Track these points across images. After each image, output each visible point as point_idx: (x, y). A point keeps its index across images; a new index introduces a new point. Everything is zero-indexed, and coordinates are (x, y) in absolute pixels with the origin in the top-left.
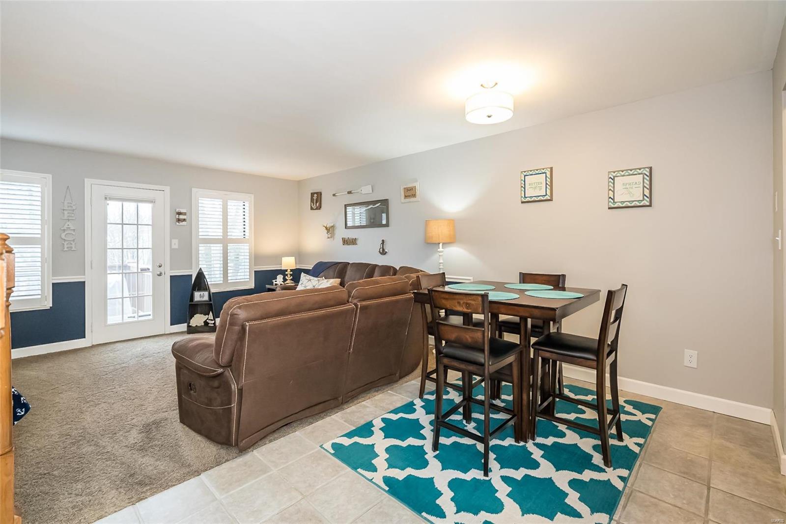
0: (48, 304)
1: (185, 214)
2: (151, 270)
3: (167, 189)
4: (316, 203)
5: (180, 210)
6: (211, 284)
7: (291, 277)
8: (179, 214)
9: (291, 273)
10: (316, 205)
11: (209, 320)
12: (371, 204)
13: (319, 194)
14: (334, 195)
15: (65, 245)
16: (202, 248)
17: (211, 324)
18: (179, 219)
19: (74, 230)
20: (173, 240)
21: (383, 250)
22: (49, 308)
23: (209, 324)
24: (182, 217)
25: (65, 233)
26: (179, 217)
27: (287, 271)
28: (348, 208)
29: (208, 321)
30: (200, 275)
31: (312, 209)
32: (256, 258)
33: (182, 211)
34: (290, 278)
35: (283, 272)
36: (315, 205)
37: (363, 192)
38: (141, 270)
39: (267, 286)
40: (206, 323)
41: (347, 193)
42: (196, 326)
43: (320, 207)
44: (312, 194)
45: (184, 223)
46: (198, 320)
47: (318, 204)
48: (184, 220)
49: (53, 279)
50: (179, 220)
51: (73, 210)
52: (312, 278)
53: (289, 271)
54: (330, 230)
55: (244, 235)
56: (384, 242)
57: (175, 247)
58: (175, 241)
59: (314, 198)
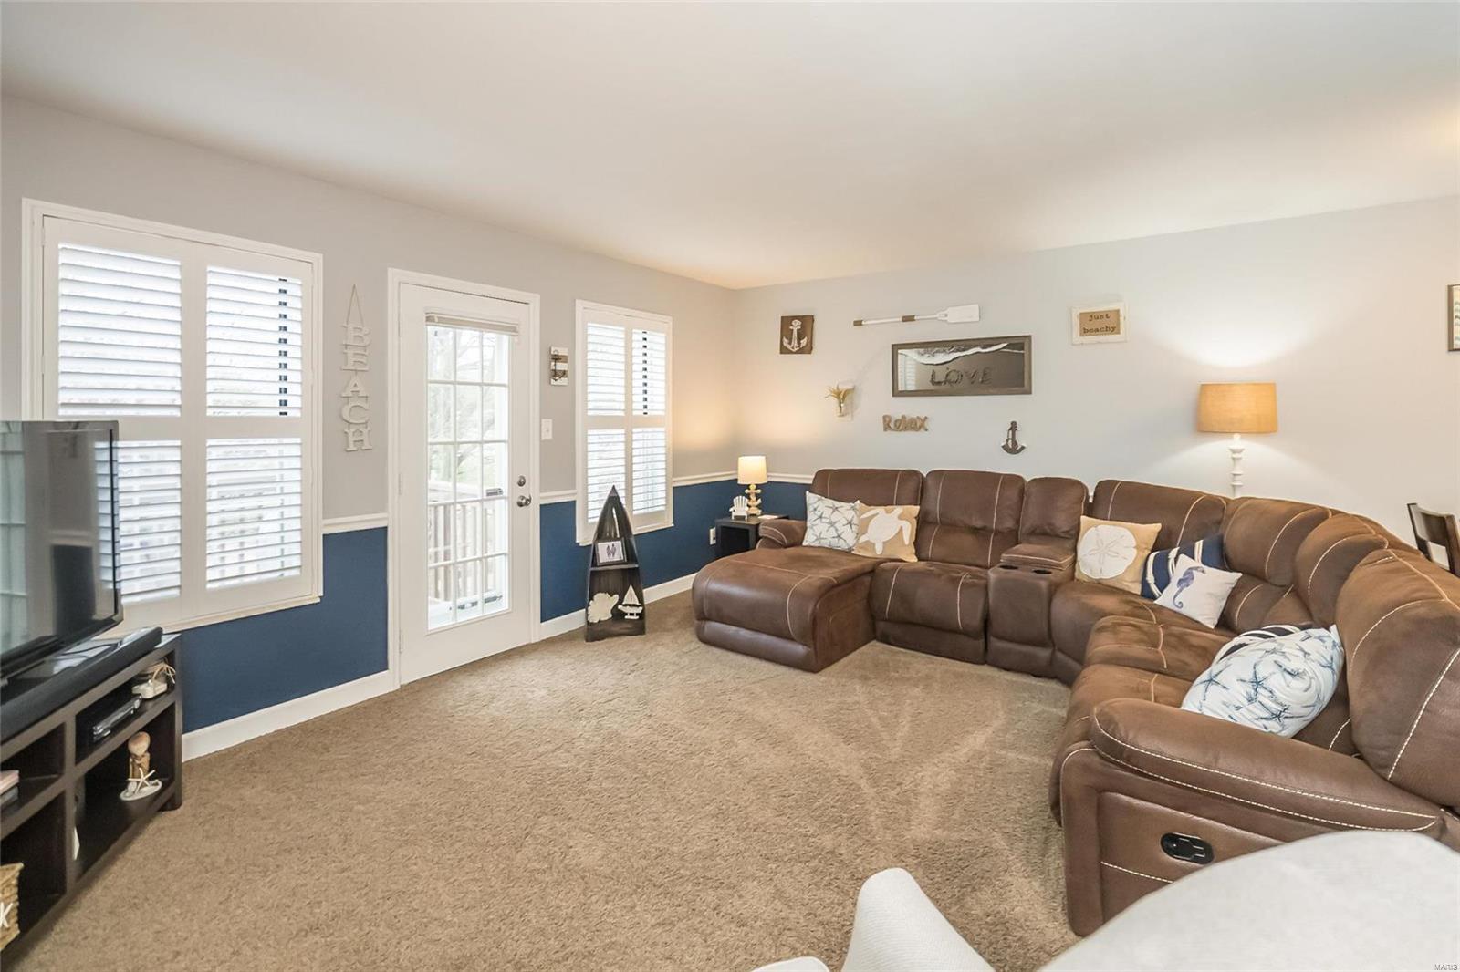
0: (311, 591)
1: (564, 359)
2: (505, 493)
3: (535, 300)
4: (800, 338)
5: (559, 349)
7: (759, 500)
8: (556, 358)
9: (759, 491)
10: (799, 343)
11: (626, 605)
12: (976, 346)
13: (807, 322)
14: (858, 323)
15: (350, 434)
16: (594, 436)
17: (632, 614)
18: (555, 371)
19: (367, 397)
20: (543, 421)
21: (1015, 444)
22: (319, 600)
23: (626, 614)
24: (561, 366)
25: (350, 406)
26: (557, 367)
27: (748, 487)
28: (899, 351)
29: (620, 607)
30: (614, 504)
31: (784, 350)
32: (678, 459)
33: (562, 352)
34: (757, 503)
35: (741, 490)
36: (795, 342)
37: (949, 319)
38: (488, 494)
39: (719, 521)
40: (618, 615)
41: (901, 319)
42: (599, 621)
43: (812, 349)
44: (786, 322)
45: (563, 381)
46: (601, 607)
47: (804, 342)
48: (564, 373)
49: (326, 526)
50: (556, 374)
51: (365, 347)
52: (837, 504)
53: (753, 487)
54: (843, 397)
56: (1013, 427)
57: (548, 436)
58: (548, 424)
59: (791, 328)
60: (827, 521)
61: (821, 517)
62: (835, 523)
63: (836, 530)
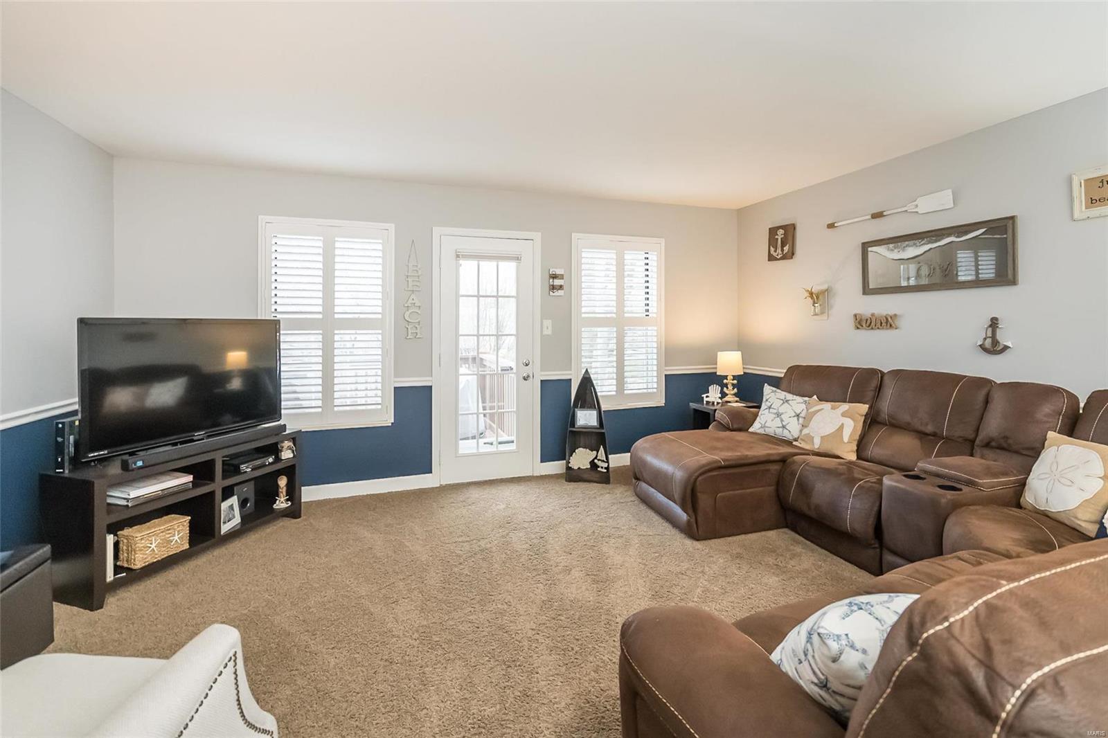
0: (388, 419)
1: (561, 277)
2: (515, 371)
3: (537, 236)
4: (783, 245)
5: (555, 270)
6: (603, 396)
7: (736, 390)
8: (554, 277)
9: (735, 382)
10: (782, 250)
11: (599, 460)
12: (949, 235)
13: (789, 231)
14: (831, 226)
15: (409, 329)
16: (586, 333)
17: (602, 468)
18: (553, 285)
19: (419, 307)
20: (544, 321)
21: (995, 342)
22: (390, 425)
23: (599, 467)
24: (557, 282)
25: (410, 311)
26: (554, 283)
27: (726, 377)
28: (870, 249)
29: (596, 461)
30: (587, 382)
31: (771, 258)
32: (669, 353)
33: (559, 272)
34: (732, 392)
35: (719, 380)
36: (779, 250)
37: (920, 210)
38: (502, 370)
39: (691, 404)
40: (593, 465)
41: (869, 217)
42: (579, 468)
43: (793, 254)
44: (773, 231)
45: (560, 293)
46: (581, 458)
47: (786, 249)
48: (561, 287)
49: (395, 382)
50: (553, 288)
51: (418, 276)
52: (789, 396)
53: (730, 378)
54: (819, 298)
55: (647, 311)
56: (994, 323)
57: (548, 332)
58: (548, 323)
59: (776, 237)
60: (775, 411)
61: (770, 408)
62: (782, 414)
63: (782, 421)
